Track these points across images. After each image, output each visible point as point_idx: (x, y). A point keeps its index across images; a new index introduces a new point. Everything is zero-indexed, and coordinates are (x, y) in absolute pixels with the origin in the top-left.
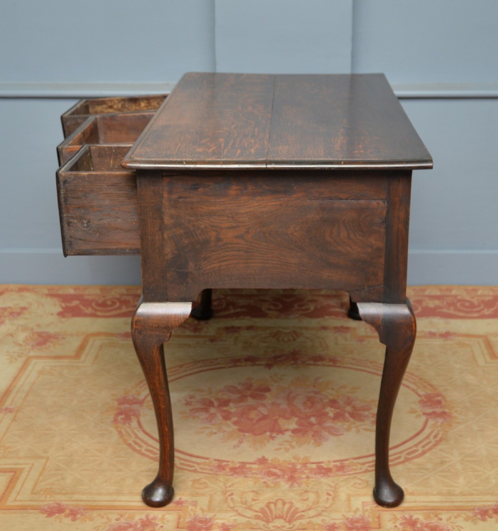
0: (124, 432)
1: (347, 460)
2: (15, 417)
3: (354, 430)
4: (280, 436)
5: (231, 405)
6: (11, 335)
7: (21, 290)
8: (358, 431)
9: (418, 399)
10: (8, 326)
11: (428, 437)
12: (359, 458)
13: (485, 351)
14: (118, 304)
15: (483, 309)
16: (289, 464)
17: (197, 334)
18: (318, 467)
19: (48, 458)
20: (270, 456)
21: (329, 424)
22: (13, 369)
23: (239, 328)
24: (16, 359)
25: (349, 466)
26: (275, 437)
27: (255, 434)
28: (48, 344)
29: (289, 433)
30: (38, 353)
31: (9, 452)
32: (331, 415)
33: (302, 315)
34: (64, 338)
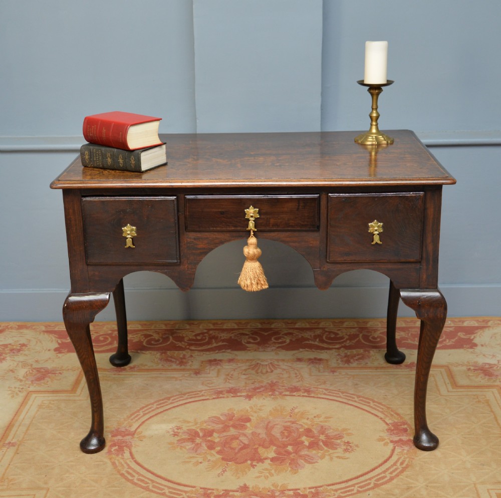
0: (117, 464)
1: (321, 487)
2: (17, 450)
3: (327, 457)
4: (260, 464)
5: (215, 435)
6: (12, 371)
7: (20, 327)
8: (331, 459)
9: (386, 427)
10: (9, 363)
11: (395, 464)
12: (333, 485)
13: (447, 381)
14: (110, 339)
15: (445, 340)
16: (269, 491)
17: (183, 367)
18: (294, 493)
19: (48, 490)
20: (251, 484)
21: (304, 452)
22: (14, 404)
23: (220, 361)
24: (17, 394)
25: (323, 492)
26: (256, 465)
27: (237, 463)
28: (47, 379)
29: (268, 461)
30: (38, 388)
31: (13, 484)
32: (307, 443)
33: (278, 348)
34: (60, 373)
